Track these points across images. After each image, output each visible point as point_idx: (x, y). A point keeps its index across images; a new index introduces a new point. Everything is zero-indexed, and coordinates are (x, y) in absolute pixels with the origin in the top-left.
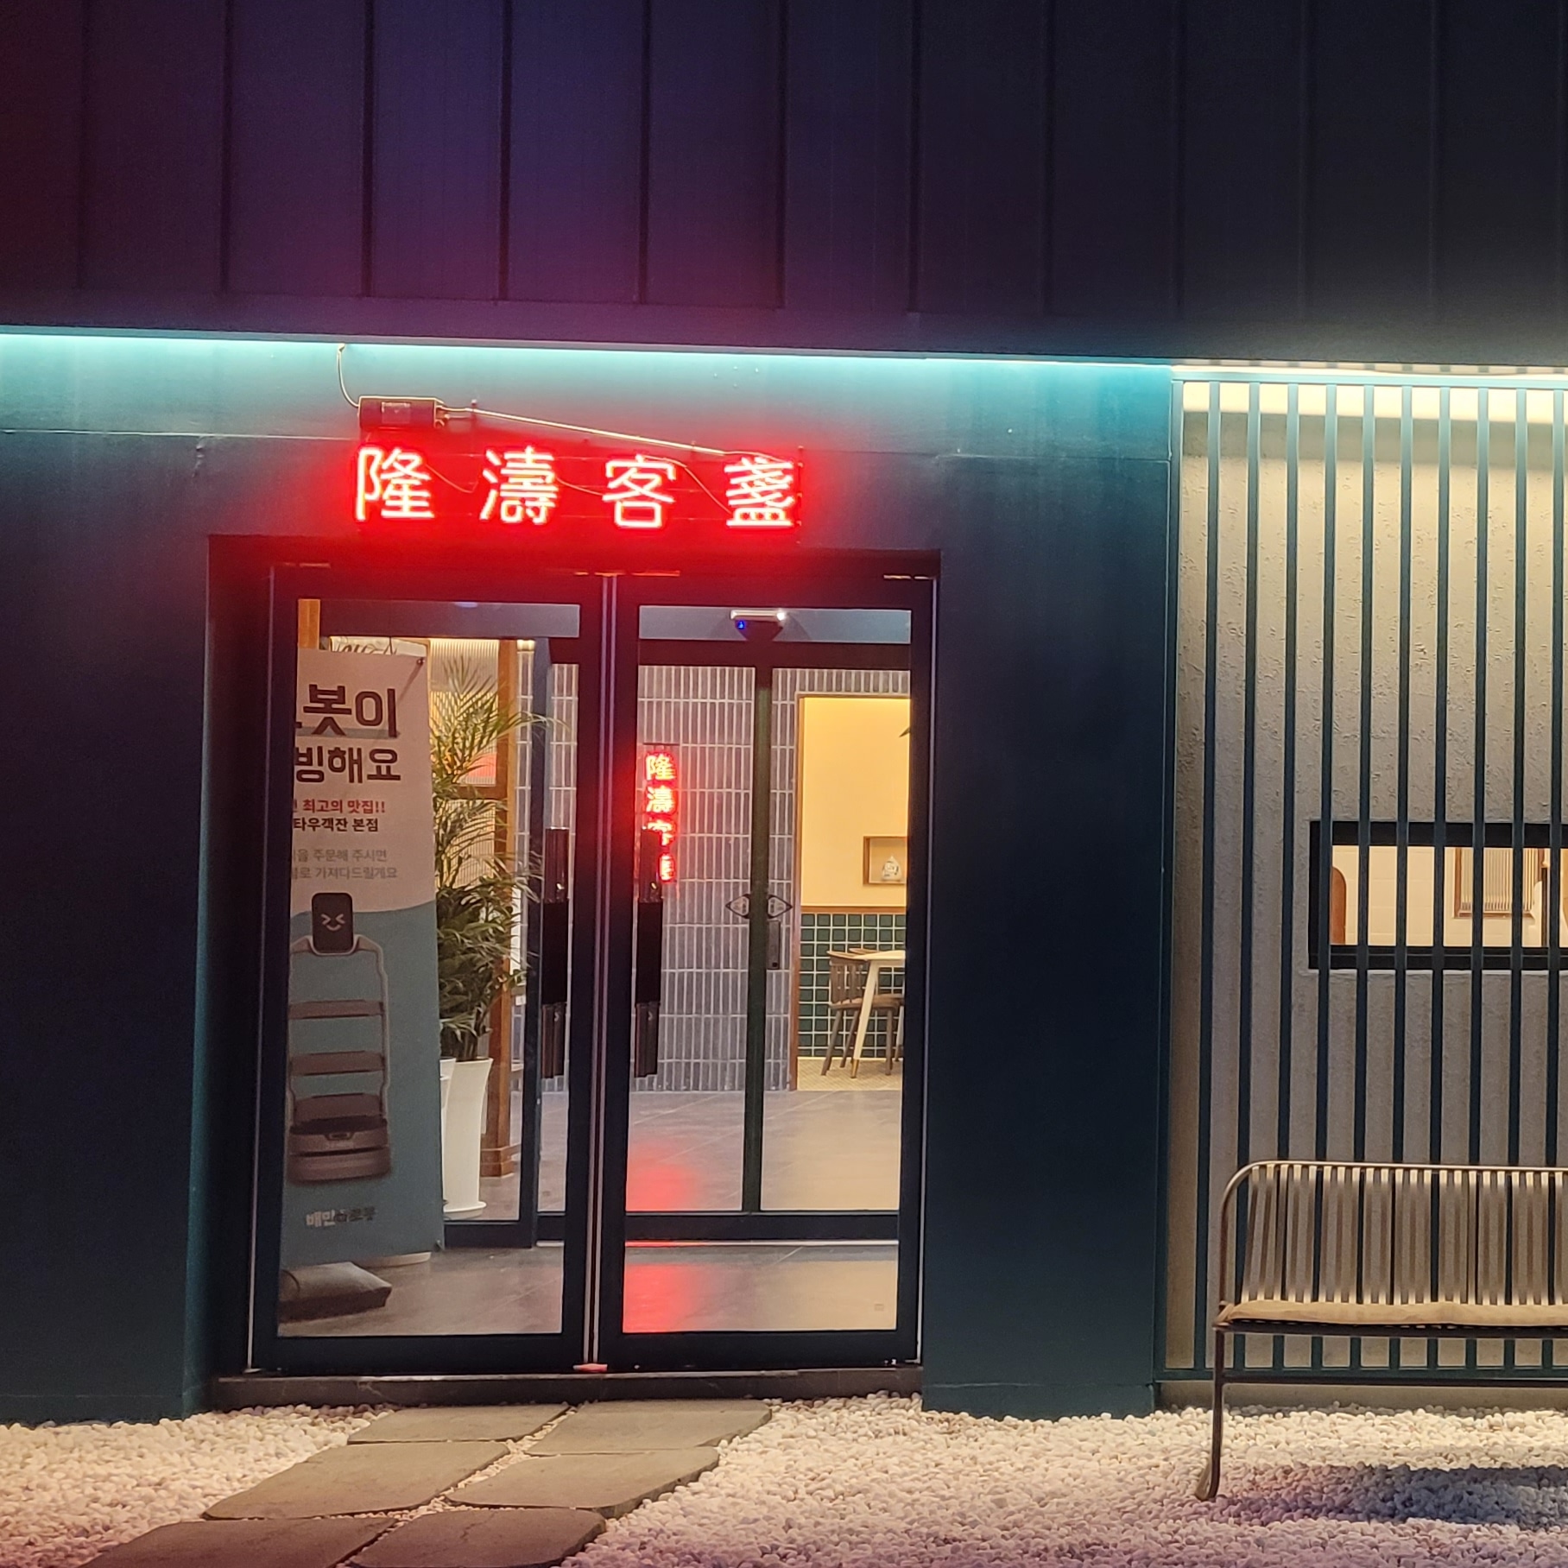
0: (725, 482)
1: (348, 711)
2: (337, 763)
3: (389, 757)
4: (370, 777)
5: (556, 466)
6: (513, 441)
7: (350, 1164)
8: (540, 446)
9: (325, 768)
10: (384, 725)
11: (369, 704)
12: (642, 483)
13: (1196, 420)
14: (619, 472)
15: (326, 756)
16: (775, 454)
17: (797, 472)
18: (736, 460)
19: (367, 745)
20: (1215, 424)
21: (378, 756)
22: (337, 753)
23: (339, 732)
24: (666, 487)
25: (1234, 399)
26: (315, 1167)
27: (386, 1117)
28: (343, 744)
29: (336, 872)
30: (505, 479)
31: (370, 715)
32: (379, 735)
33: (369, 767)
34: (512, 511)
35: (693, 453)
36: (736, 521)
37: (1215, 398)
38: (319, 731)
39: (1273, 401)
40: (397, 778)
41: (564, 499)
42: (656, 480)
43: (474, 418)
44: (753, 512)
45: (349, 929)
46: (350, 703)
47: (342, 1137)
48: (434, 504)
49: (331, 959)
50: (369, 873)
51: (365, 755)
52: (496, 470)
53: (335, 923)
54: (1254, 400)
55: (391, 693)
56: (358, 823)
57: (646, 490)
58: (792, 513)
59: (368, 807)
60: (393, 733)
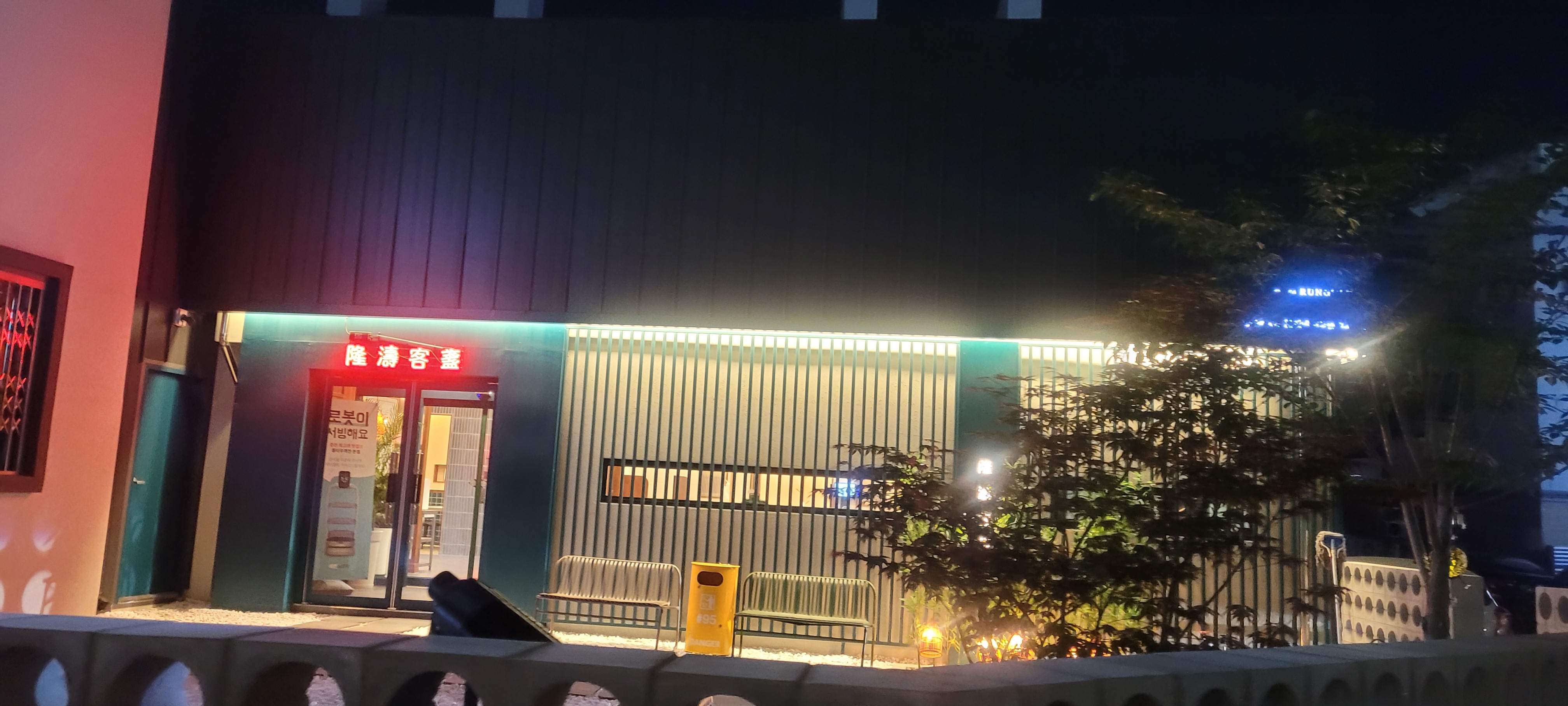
0: (441, 356)
1: (354, 418)
2: (350, 433)
3: (365, 432)
4: (359, 438)
5: (399, 351)
6: (387, 343)
7: (344, 551)
8: (396, 344)
9: (346, 435)
10: (364, 423)
11: (361, 416)
12: (419, 356)
13: (572, 340)
14: (414, 353)
15: (347, 431)
16: (456, 348)
17: (461, 353)
18: (444, 349)
19: (359, 428)
20: (577, 341)
21: (362, 432)
22: (350, 430)
23: (351, 424)
24: (427, 357)
25: (583, 334)
26: (334, 551)
27: (355, 538)
28: (352, 428)
29: (346, 465)
30: (384, 354)
31: (360, 419)
32: (362, 426)
33: (359, 435)
34: (386, 363)
35: (435, 348)
36: (443, 367)
37: (578, 333)
38: (346, 424)
39: (594, 334)
40: (366, 438)
41: (400, 360)
42: (424, 355)
43: (379, 338)
44: (448, 364)
45: (348, 482)
46: (355, 416)
47: (342, 543)
48: (367, 361)
49: (342, 490)
50: (356, 466)
51: (358, 431)
52: (382, 352)
53: (345, 480)
54: (589, 334)
55: (367, 413)
56: (354, 451)
57: (421, 358)
58: (459, 365)
59: (358, 446)
60: (367, 425)
